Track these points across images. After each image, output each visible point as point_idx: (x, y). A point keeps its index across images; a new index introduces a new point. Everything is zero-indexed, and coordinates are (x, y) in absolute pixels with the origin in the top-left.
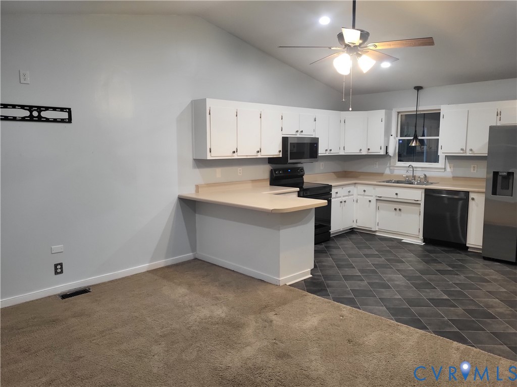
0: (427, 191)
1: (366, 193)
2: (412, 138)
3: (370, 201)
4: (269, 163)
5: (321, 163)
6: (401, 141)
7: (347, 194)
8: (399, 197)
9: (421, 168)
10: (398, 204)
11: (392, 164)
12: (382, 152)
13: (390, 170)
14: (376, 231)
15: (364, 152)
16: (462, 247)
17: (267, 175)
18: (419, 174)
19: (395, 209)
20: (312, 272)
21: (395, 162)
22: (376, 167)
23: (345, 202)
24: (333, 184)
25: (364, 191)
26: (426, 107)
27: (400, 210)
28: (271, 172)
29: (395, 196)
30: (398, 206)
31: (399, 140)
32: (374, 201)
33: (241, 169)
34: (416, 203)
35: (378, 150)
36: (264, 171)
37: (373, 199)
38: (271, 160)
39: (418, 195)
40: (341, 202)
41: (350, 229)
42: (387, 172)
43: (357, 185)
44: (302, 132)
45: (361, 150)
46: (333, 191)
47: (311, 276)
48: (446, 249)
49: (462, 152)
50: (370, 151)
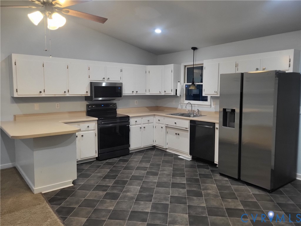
0: (191, 121)
1: (160, 122)
3: (162, 127)
4: (85, 100)
6: (187, 86)
7: (147, 122)
8: (177, 125)
9: (196, 104)
11: (181, 102)
12: (173, 93)
14: (167, 148)
16: (212, 163)
17: (84, 109)
18: (195, 109)
19: (176, 134)
21: (184, 101)
23: (144, 127)
24: (130, 116)
25: (159, 120)
27: (178, 134)
28: (88, 106)
29: (175, 125)
30: (178, 132)
31: (186, 85)
32: (164, 128)
33: (58, 104)
34: (185, 130)
35: (170, 92)
36: (82, 106)
37: (164, 126)
38: (87, 98)
40: (141, 128)
43: (155, 116)
44: (109, 79)
47: (72, 185)
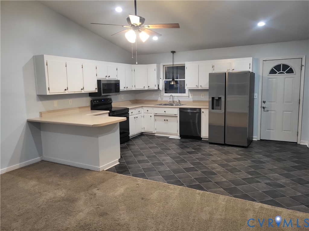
0: (180, 109)
1: (149, 112)
2: (171, 80)
3: (151, 116)
4: (89, 96)
5: (122, 95)
6: (166, 82)
7: (138, 113)
8: (166, 113)
9: (177, 96)
10: (166, 117)
12: (156, 88)
13: (161, 98)
14: (155, 133)
15: (146, 88)
16: (199, 138)
17: (89, 104)
18: (176, 100)
19: (165, 120)
20: (119, 161)
21: (163, 94)
22: (153, 97)
23: (137, 117)
24: (129, 108)
26: (177, 63)
27: (167, 120)
28: (91, 101)
29: (164, 113)
30: (166, 118)
31: (165, 81)
32: (153, 116)
33: (71, 100)
34: (175, 116)
35: (154, 87)
36: (87, 101)
37: (153, 115)
38: (91, 94)
39: (176, 112)
41: (141, 133)
42: (159, 99)
43: (143, 107)
44: (109, 76)
45: (144, 87)
46: (130, 112)
47: (119, 163)
48: (191, 140)
49: (196, 87)
50: (149, 88)
